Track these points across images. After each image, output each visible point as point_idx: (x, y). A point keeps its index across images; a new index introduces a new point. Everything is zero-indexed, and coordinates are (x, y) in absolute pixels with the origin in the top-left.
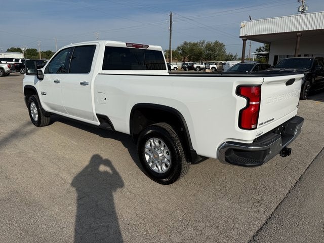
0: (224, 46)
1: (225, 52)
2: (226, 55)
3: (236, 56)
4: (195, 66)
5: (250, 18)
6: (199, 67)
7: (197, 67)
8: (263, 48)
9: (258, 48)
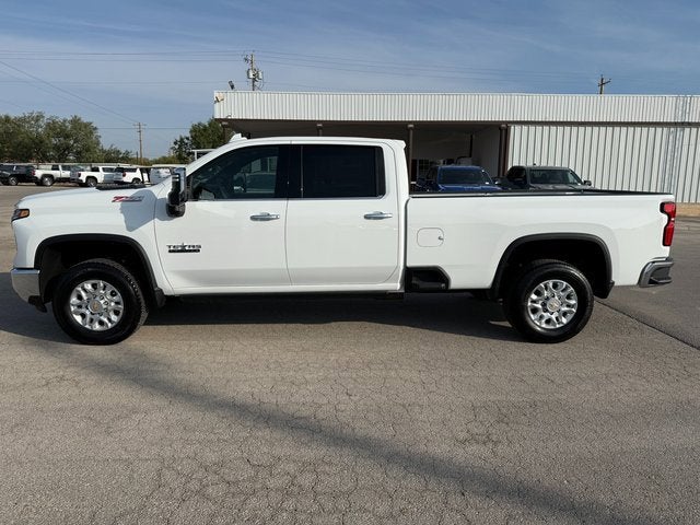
0: (96, 129)
1: (98, 143)
2: (103, 151)
3: (127, 153)
4: (38, 174)
5: (232, 87)
6: (51, 176)
7: (45, 176)
8: (187, 139)
9: (178, 139)
